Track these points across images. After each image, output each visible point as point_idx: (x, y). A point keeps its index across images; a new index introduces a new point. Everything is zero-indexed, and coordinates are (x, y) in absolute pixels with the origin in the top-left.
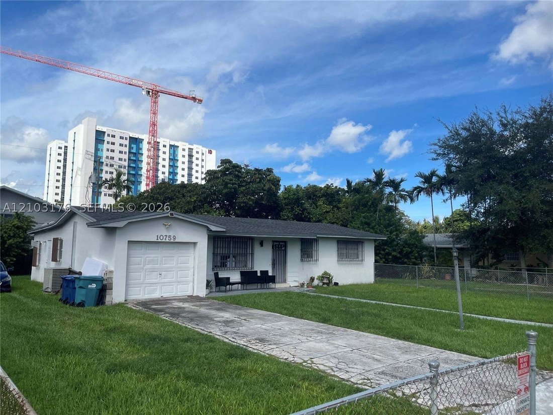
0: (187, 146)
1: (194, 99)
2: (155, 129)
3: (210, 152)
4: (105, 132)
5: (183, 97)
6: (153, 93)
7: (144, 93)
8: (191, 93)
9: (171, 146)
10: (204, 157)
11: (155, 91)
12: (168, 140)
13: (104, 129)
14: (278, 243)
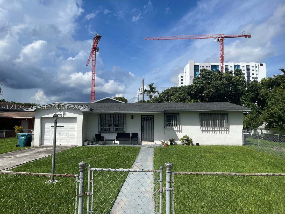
0: (245, 64)
1: (246, 36)
2: (223, 58)
3: (262, 65)
4: (199, 65)
5: (239, 37)
6: (220, 39)
7: (215, 40)
8: (243, 33)
9: (235, 66)
10: (257, 69)
11: (221, 38)
12: (233, 63)
13: (198, 64)
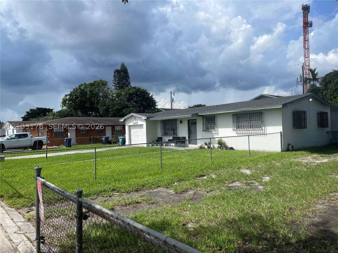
14: (192, 121)
